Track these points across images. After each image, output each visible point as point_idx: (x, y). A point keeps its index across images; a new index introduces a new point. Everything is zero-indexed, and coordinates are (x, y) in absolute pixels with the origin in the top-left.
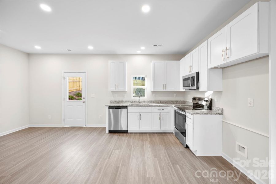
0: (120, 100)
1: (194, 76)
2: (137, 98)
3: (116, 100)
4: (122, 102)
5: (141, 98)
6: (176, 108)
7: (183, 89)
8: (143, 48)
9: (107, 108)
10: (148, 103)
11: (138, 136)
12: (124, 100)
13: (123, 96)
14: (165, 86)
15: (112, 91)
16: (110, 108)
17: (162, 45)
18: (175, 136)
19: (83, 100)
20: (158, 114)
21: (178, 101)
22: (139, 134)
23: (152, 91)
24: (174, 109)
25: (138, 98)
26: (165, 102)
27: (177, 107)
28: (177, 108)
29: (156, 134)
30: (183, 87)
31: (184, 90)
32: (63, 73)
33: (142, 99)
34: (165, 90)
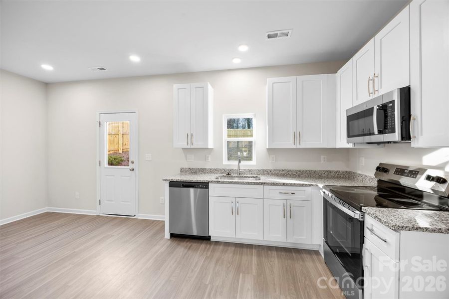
0: (200, 167)
1: (393, 102)
2: (234, 164)
3: (191, 167)
4: (203, 171)
5: (243, 163)
6: (327, 192)
7: (348, 142)
8: (243, 48)
9: (167, 185)
10: (258, 176)
11: (231, 255)
12: (207, 167)
13: (206, 159)
14: (298, 136)
15: (183, 149)
16: (173, 184)
17: (290, 32)
18: (324, 265)
19: (131, 166)
20: (281, 203)
21: (331, 172)
22: (233, 248)
23: (267, 148)
24: (322, 194)
25: (236, 163)
26: (299, 174)
27: (332, 191)
28: (330, 194)
29: (274, 253)
30: (349, 136)
31: (350, 146)
32: (98, 114)
33: (245, 164)
34: (299, 147)
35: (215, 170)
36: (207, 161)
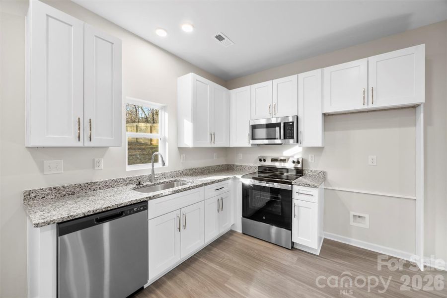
0: (82, 181)
1: (292, 122)
4: (90, 187)
12: (99, 178)
13: (94, 165)
14: (213, 136)
20: (215, 199)
35: (115, 181)
36: (96, 168)
